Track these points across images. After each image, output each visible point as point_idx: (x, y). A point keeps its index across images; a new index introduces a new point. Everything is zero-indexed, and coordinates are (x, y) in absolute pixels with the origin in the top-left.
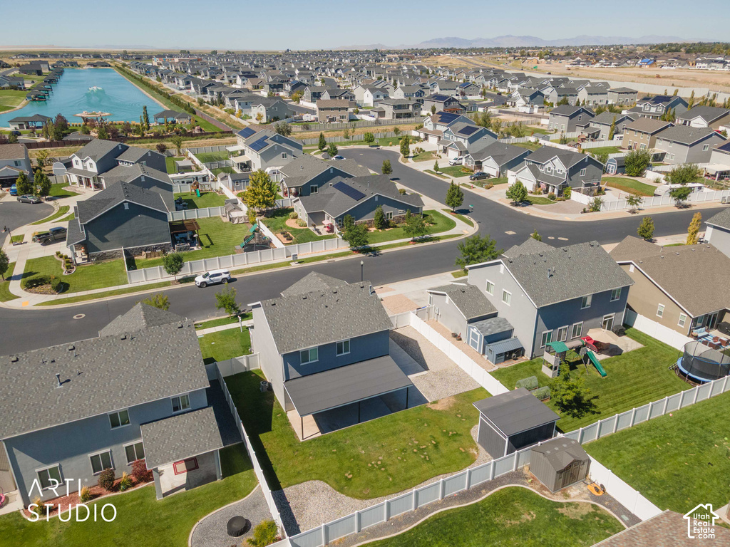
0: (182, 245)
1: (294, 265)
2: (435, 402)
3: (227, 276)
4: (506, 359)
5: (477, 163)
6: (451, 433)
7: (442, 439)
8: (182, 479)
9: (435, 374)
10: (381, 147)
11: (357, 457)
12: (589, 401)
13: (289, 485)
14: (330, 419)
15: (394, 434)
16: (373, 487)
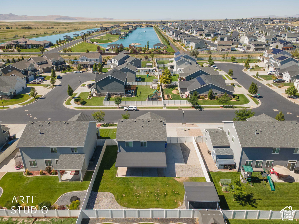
0: (128, 94)
1: (164, 109)
2: (179, 178)
3: (135, 108)
4: (224, 168)
5: (280, 74)
6: (176, 192)
7: (170, 193)
8: (70, 177)
9: (188, 166)
10: (238, 63)
11: (132, 190)
12: (255, 200)
13: (101, 191)
14: (132, 172)
15: (152, 185)
16: (129, 203)
